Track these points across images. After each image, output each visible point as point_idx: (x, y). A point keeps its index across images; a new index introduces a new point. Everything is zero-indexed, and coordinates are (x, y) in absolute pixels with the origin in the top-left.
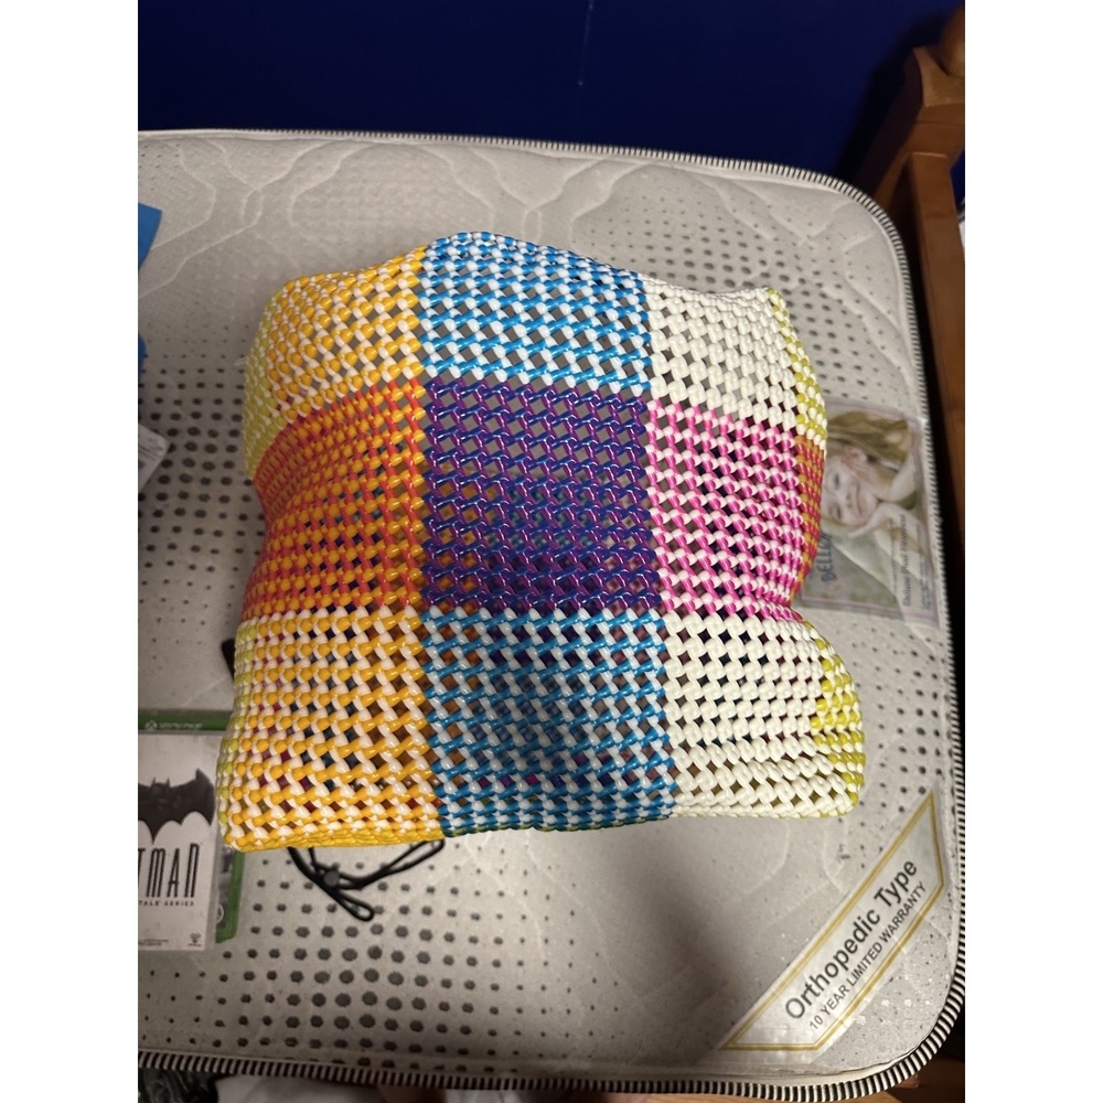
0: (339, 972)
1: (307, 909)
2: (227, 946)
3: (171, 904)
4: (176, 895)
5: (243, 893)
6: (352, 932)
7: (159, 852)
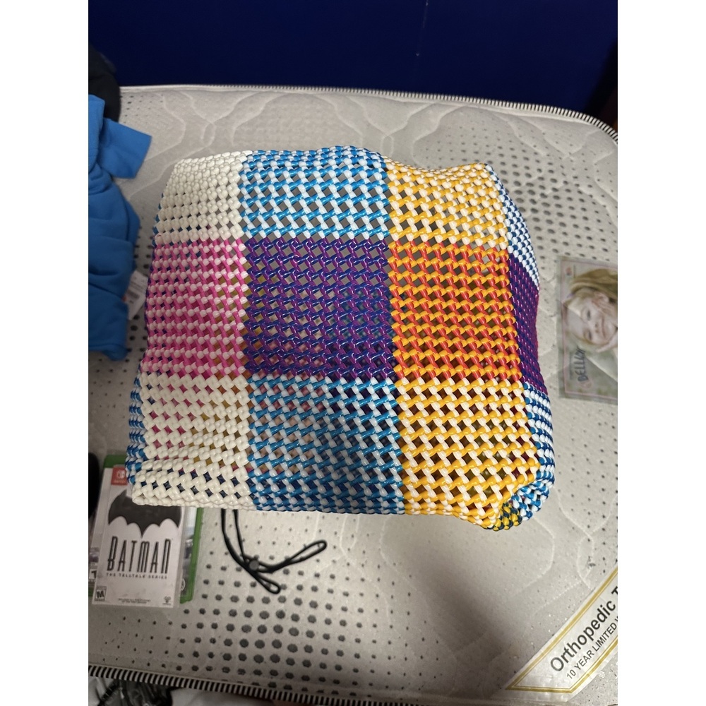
0: (257, 626)
1: (237, 584)
2: (187, 606)
3: (153, 577)
4: (156, 572)
5: (198, 573)
6: (266, 601)
7: (145, 544)
